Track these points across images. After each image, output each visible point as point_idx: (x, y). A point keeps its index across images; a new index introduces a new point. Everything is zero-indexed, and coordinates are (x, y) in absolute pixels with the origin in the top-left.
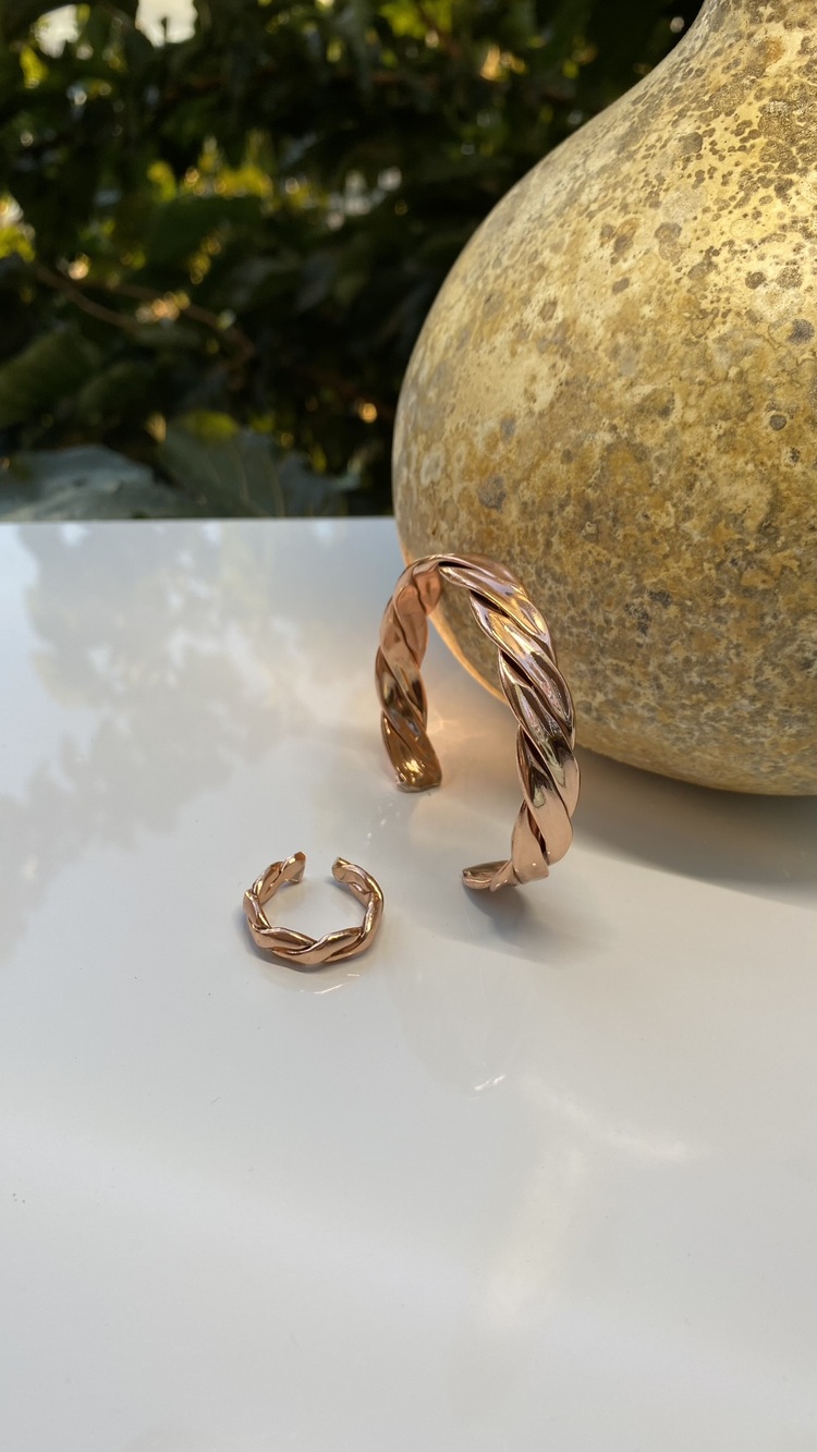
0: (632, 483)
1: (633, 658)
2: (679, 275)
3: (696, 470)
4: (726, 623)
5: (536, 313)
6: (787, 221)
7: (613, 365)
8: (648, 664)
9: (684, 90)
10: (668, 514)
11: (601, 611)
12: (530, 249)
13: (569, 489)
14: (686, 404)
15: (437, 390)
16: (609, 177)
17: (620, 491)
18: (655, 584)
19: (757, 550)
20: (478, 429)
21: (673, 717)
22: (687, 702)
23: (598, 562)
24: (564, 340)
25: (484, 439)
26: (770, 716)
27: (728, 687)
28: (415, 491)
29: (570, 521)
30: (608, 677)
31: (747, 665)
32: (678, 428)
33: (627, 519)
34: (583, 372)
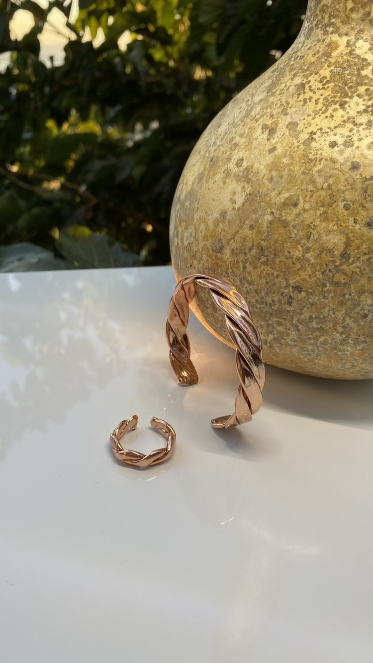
0: (282, 237)
1: (286, 317)
2: (299, 144)
3: (311, 230)
4: (328, 299)
5: (234, 165)
6: (345, 118)
7: (270, 185)
8: (293, 320)
9: (295, 65)
10: (299, 251)
11: (270, 296)
12: (230, 137)
13: (253, 242)
14: (305, 201)
15: (189, 202)
16: (264, 104)
17: (276, 241)
18: (295, 282)
19: (341, 265)
20: (210, 217)
21: (305, 344)
22: (312, 337)
23: (268, 274)
24: (248, 176)
25: (213, 222)
26: (350, 341)
27: (330, 328)
28: (181, 248)
29: (254, 256)
30: (274, 327)
31: (338, 318)
32: (302, 212)
33: (281, 254)
34: (257, 189)
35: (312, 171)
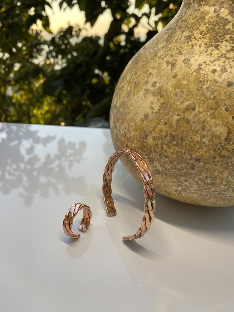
0: (186, 129)
1: (190, 177)
2: (192, 72)
3: (205, 124)
4: (217, 166)
5: (150, 86)
6: (220, 55)
7: (176, 98)
8: (195, 178)
9: (182, 25)
10: (198, 137)
11: (180, 165)
12: (146, 69)
13: (167, 132)
14: (200, 107)
15: (123, 108)
16: (165, 49)
17: (183, 132)
18: (196, 156)
19: (225, 145)
20: (137, 118)
21: (202, 192)
22: (207, 188)
23: (178, 152)
24: (160, 92)
25: (139, 120)
26: (230, 189)
27: (218, 183)
28: (119, 135)
29: (168, 141)
30: (183, 182)
31: (224, 177)
32: (198, 113)
33: (186, 139)
34: (167, 100)
35: (203, 88)
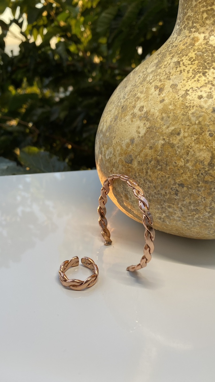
0: (171, 154)
1: (174, 203)
2: (179, 97)
3: (189, 149)
4: (201, 191)
5: (138, 110)
6: (207, 82)
7: (162, 122)
8: (178, 204)
9: (172, 51)
10: (182, 162)
11: (164, 190)
12: (134, 93)
13: (152, 157)
14: (185, 132)
15: (109, 133)
16: (155, 73)
17: (167, 156)
18: (179, 181)
19: (208, 170)
20: (123, 142)
21: (186, 219)
22: (190, 215)
23: (162, 176)
24: (147, 117)
25: (125, 145)
27: (202, 209)
28: (104, 161)
29: (153, 166)
30: (166, 209)
31: (207, 203)
32: (183, 138)
33: (170, 164)
34: (154, 124)
35: (188, 113)
